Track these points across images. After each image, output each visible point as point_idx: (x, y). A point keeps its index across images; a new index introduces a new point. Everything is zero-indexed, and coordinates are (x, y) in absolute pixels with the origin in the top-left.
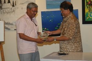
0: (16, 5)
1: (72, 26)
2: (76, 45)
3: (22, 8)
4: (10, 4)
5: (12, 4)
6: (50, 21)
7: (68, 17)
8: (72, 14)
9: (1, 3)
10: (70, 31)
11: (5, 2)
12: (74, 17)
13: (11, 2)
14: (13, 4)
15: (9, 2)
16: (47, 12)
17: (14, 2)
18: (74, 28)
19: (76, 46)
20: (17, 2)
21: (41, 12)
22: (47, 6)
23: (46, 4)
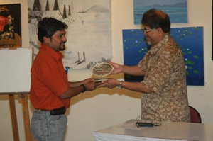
0: (70, 14)
1: (163, 65)
2: (175, 107)
3: (83, 22)
4: (57, 11)
5: (62, 13)
6: (140, 51)
7: (159, 45)
8: (167, 39)
9: (40, 10)
10: (157, 75)
11: (47, 8)
12: (170, 45)
13: (61, 7)
14: (65, 11)
15: (56, 7)
16: (135, 30)
17: (67, 8)
18: (165, 71)
19: (173, 108)
20: (73, 8)
21: (123, 31)
22: (135, 18)
23: (135, 14)
